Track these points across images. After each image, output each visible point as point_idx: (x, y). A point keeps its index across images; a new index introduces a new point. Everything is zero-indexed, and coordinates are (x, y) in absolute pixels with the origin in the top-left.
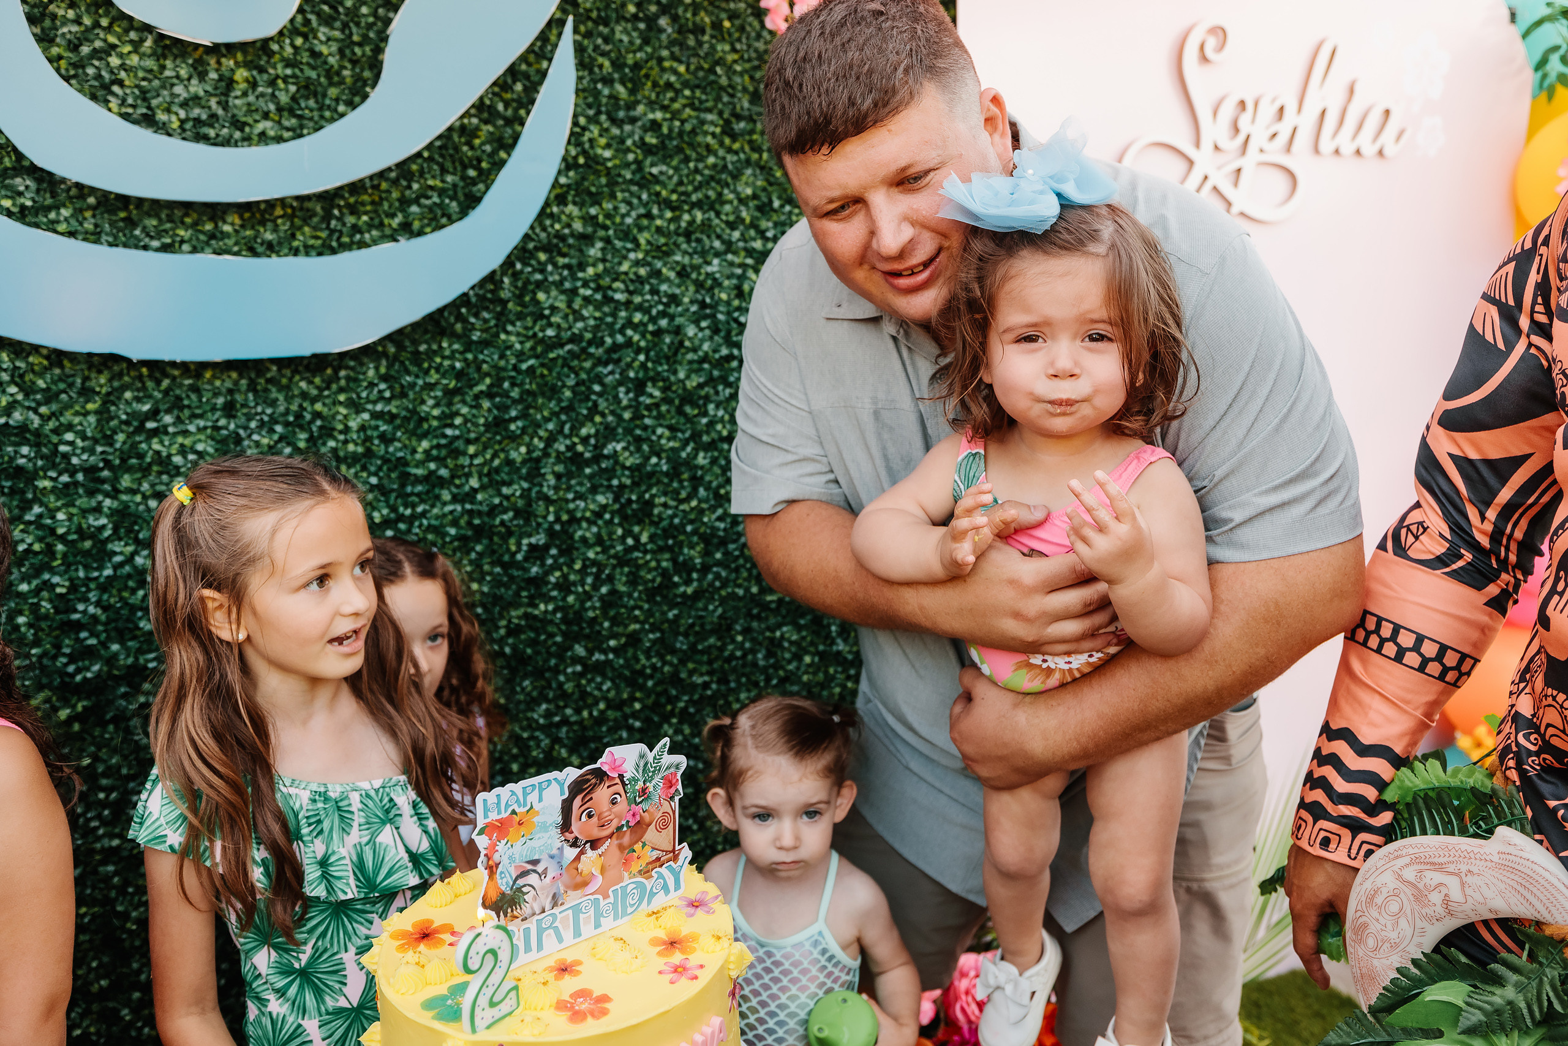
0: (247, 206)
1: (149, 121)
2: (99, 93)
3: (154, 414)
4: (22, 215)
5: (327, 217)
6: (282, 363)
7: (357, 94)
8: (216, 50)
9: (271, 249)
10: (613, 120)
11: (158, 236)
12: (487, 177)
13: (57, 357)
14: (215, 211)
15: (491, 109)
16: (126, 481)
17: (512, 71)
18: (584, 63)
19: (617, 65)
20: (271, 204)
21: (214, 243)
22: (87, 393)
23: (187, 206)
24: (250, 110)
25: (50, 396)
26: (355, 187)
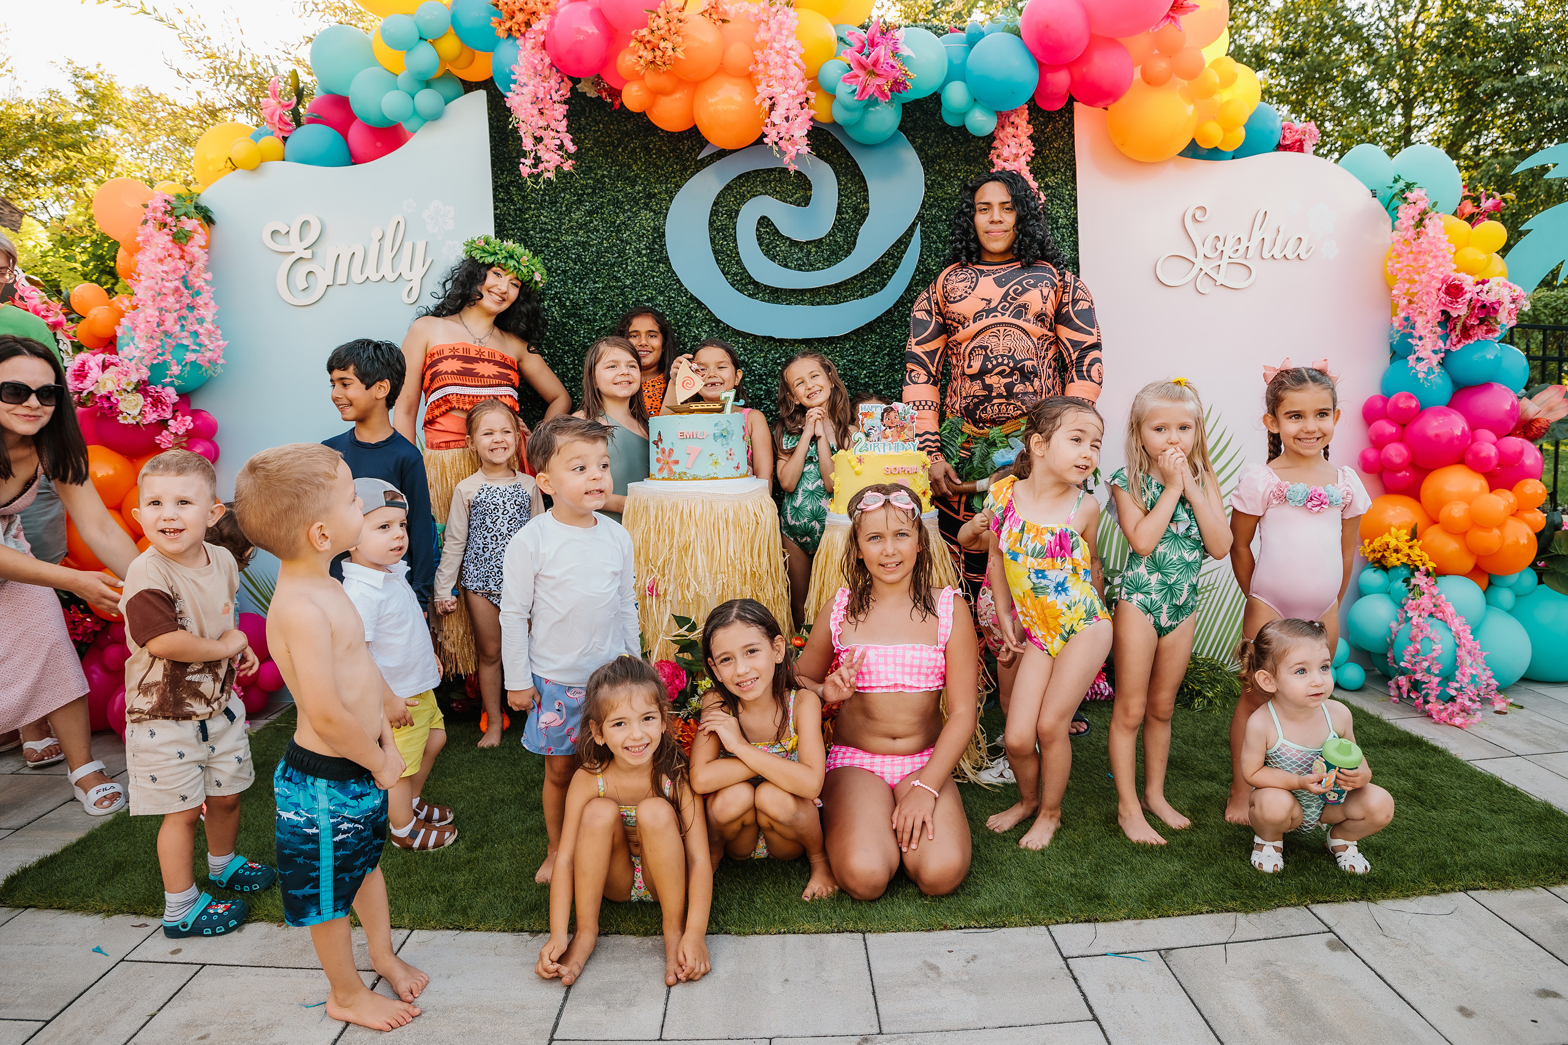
0: (812, 290)
1: (786, 266)
2: (773, 259)
3: (779, 358)
4: (750, 296)
5: (837, 293)
6: (820, 340)
7: (848, 253)
8: (808, 243)
9: (818, 304)
10: (937, 256)
11: (786, 300)
12: (889, 277)
13: (756, 337)
14: (803, 292)
15: (893, 255)
16: (769, 380)
17: (900, 241)
18: (925, 236)
19: (939, 237)
20: (819, 289)
21: (801, 302)
22: (761, 351)
23: (794, 291)
24: (816, 260)
25: (752, 352)
26: (845, 283)
